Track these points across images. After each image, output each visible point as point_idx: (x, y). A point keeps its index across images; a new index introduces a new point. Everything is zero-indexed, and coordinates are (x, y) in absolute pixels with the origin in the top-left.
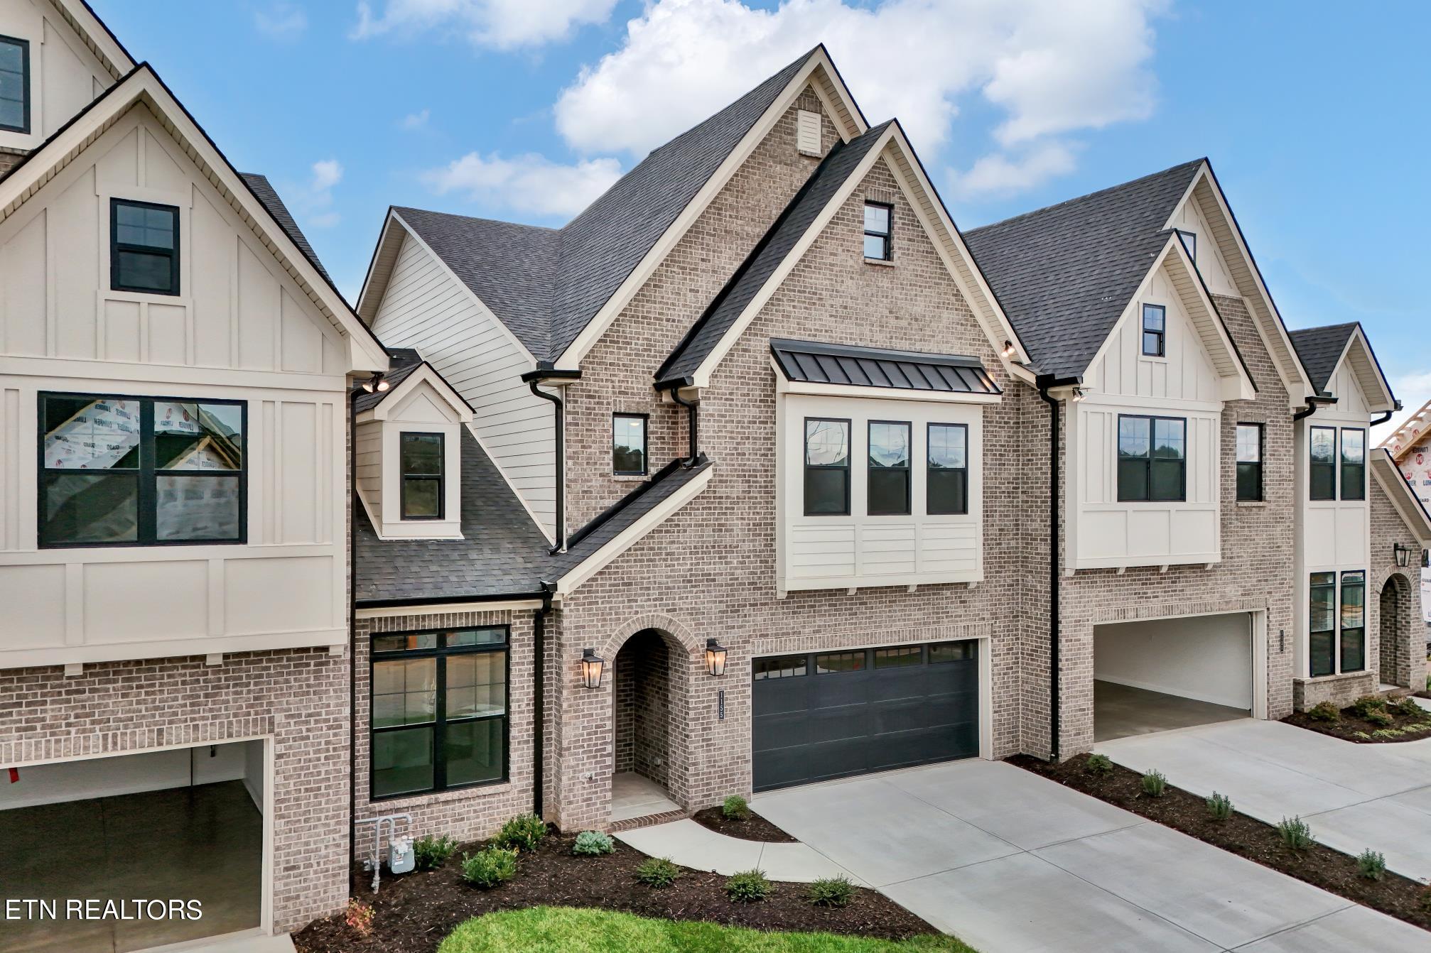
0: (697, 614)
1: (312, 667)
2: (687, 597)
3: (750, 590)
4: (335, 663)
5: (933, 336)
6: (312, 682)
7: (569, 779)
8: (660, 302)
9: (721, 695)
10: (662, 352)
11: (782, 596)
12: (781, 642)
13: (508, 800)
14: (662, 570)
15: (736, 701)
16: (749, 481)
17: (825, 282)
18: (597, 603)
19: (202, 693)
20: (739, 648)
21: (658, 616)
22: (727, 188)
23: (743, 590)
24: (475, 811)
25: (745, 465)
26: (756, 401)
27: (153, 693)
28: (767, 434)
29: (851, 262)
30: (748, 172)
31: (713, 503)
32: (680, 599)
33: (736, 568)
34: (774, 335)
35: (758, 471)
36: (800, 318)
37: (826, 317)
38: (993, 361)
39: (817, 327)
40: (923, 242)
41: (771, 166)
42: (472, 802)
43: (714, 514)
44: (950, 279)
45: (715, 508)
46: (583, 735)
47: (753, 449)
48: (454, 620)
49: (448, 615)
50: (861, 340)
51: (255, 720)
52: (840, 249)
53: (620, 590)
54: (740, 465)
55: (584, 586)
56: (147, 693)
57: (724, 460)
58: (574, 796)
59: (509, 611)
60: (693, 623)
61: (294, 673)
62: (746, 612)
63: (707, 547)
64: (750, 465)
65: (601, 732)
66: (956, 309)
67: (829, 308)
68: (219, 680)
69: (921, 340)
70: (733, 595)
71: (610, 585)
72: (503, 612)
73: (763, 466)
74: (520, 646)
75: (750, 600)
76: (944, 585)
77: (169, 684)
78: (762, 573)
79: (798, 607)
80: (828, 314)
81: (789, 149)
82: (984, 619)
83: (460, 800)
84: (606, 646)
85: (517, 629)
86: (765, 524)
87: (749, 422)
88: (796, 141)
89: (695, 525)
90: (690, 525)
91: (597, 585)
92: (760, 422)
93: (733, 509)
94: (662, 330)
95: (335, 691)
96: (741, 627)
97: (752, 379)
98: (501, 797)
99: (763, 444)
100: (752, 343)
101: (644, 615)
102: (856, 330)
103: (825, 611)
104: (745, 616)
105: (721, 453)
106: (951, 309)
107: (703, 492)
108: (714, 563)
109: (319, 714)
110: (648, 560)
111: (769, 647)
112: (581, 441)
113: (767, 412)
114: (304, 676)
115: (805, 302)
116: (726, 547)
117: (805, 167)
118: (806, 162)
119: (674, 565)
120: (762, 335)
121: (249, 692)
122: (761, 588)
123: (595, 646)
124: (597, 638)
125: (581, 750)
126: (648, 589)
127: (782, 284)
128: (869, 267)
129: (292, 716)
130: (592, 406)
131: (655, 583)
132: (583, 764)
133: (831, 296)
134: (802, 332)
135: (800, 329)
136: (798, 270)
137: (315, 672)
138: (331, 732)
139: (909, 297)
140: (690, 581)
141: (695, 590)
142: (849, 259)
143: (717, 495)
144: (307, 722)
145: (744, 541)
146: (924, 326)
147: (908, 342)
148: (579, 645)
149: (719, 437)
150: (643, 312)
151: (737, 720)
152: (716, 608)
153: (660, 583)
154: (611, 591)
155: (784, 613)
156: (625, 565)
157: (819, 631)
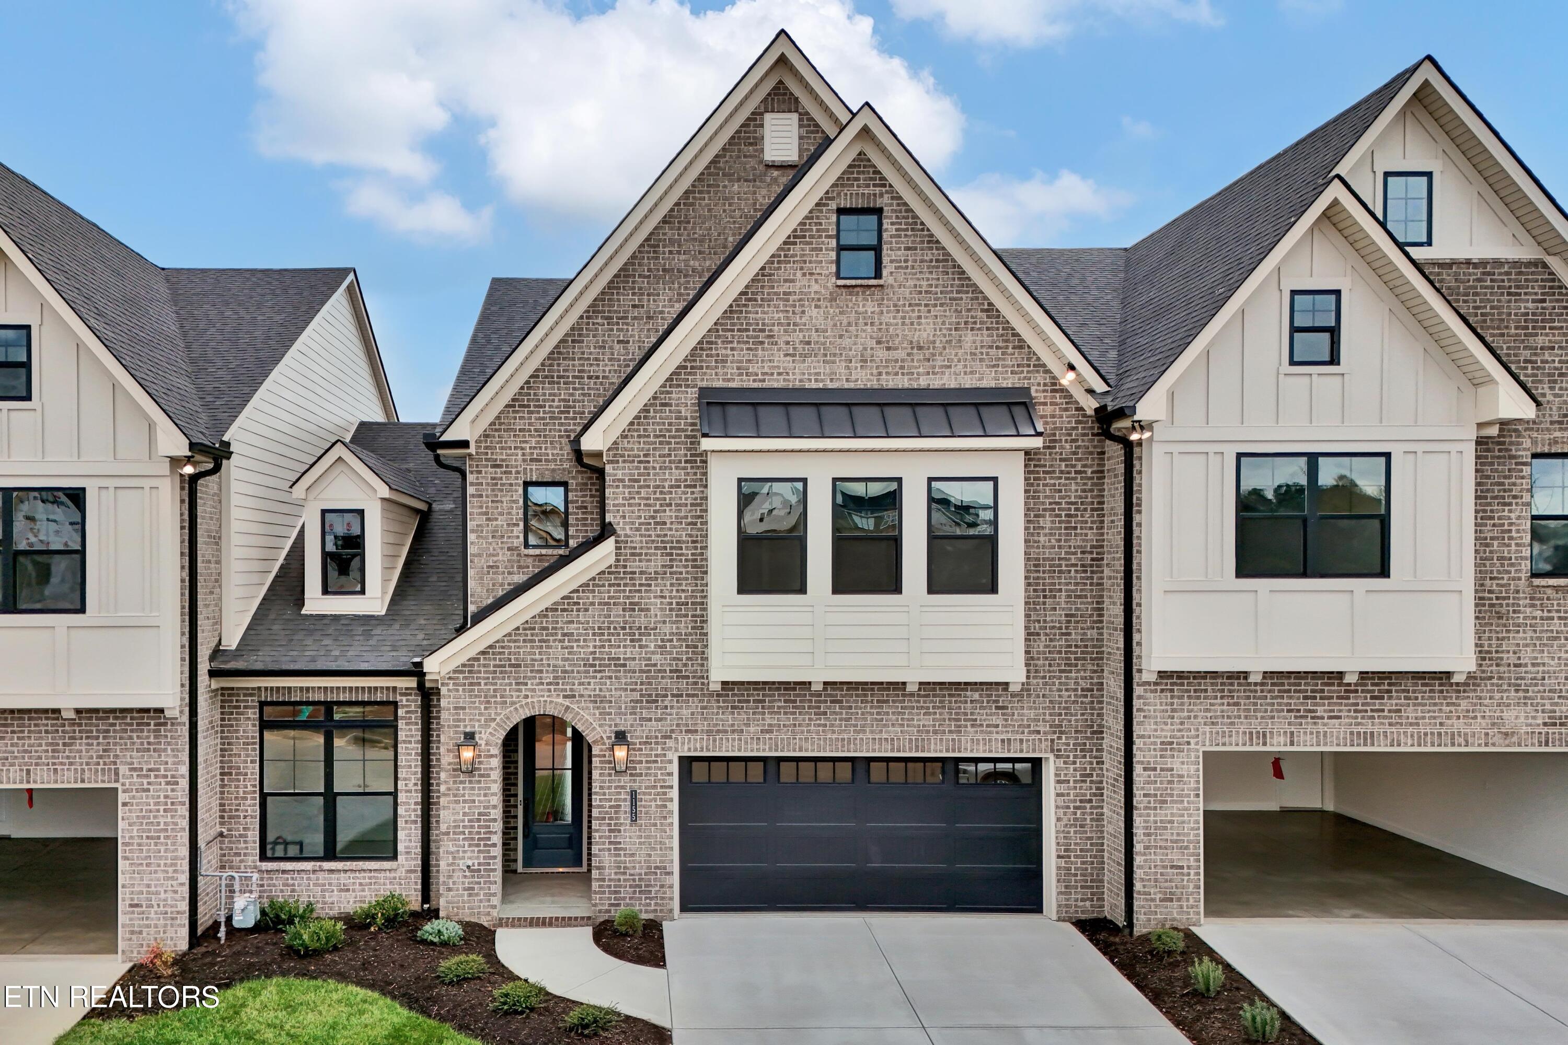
0: (601, 702)
1: (152, 727)
2: (589, 684)
3: (672, 678)
4: (173, 724)
5: (950, 367)
6: (152, 740)
7: (448, 865)
8: (580, 359)
9: (633, 795)
10: (583, 413)
11: (715, 687)
12: (714, 740)
13: (395, 878)
14: (557, 652)
15: (653, 804)
16: (671, 554)
17: (776, 316)
18: (479, 684)
19: (61, 742)
20: (657, 743)
21: (551, 702)
22: (664, 221)
23: (663, 677)
24: (361, 884)
25: (666, 535)
26: (680, 462)
27: (23, 738)
28: (696, 499)
29: (815, 287)
30: (694, 198)
31: (622, 579)
32: (580, 684)
33: (653, 653)
34: (704, 384)
35: (684, 542)
36: (741, 362)
37: (779, 358)
38: (1053, 391)
39: (766, 370)
40: (931, 249)
41: (725, 187)
42: (357, 874)
43: (624, 591)
44: (976, 289)
45: (625, 585)
46: (463, 821)
47: (677, 517)
48: (338, 694)
49: (332, 688)
50: (831, 380)
51: (103, 770)
52: (799, 274)
53: (506, 672)
54: (658, 536)
55: (464, 665)
56: (19, 738)
57: (638, 530)
58: (454, 883)
59: (395, 688)
60: (597, 712)
61: (137, 731)
62: (666, 703)
63: (615, 628)
64: (672, 536)
65: (485, 821)
66: (988, 329)
67: (783, 346)
68: (74, 731)
69: (928, 373)
70: (650, 684)
71: (495, 666)
72: (388, 688)
73: (691, 536)
74: (407, 724)
75: (672, 689)
76: (966, 684)
77: (34, 732)
78: (688, 659)
79: (739, 701)
80: (782, 353)
81: (752, 162)
82: (1038, 732)
83: (346, 871)
84: (490, 730)
85: (403, 706)
86: (693, 603)
87: (671, 487)
88: (762, 150)
89: (600, 604)
90: (592, 604)
91: (479, 666)
92: (686, 486)
93: (650, 585)
94: (583, 389)
95: (173, 750)
96: (660, 720)
97: (674, 437)
98: (388, 874)
99: (691, 511)
100: (674, 395)
101: (535, 700)
102: (824, 369)
103: (779, 707)
104: (666, 707)
105: (633, 523)
106: (979, 329)
107: (610, 567)
108: (625, 646)
109: (158, 770)
110: (540, 641)
111: (698, 746)
112: (486, 513)
113: (695, 474)
114: (145, 734)
115: (748, 342)
116: (640, 628)
117: (775, 180)
118: (776, 173)
119: (572, 647)
120: (687, 386)
121: (98, 744)
122: (688, 677)
123: (477, 729)
124: (479, 721)
125: (462, 837)
126: (541, 671)
127: (716, 324)
128: (844, 290)
129: (135, 769)
130: (499, 475)
131: (549, 665)
132: (464, 852)
133: (785, 331)
134: (744, 377)
135: (741, 374)
136: (738, 306)
137: (155, 731)
138: (169, 787)
139: (907, 321)
140: (594, 666)
141: (599, 675)
142: (813, 283)
143: (628, 570)
144: (148, 776)
145: (664, 622)
146: (934, 355)
147: (906, 377)
148: (458, 726)
149: (630, 505)
150: (559, 371)
151: (655, 825)
152: (626, 697)
153: (555, 666)
154: (495, 672)
155: (719, 707)
156: (512, 645)
157: (768, 732)
